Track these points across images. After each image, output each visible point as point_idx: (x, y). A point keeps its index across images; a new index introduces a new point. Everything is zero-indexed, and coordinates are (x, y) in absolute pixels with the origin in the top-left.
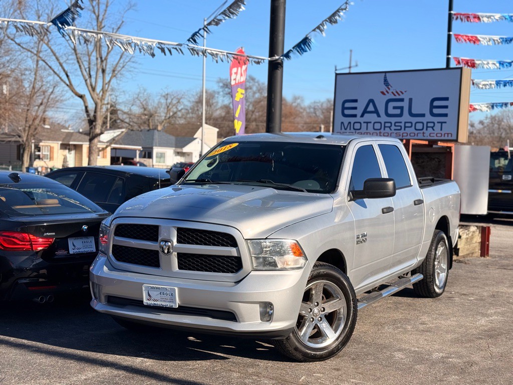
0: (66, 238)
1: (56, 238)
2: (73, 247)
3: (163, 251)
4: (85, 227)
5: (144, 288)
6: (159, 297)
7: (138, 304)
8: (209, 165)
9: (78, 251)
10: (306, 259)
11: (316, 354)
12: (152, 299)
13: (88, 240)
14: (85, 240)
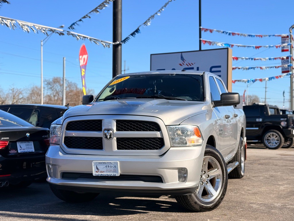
0: (16, 142)
1: (10, 142)
2: (20, 148)
3: (106, 137)
4: (28, 134)
5: (93, 164)
6: (105, 169)
7: (89, 176)
9: (23, 151)
10: (203, 140)
11: (207, 206)
12: (100, 171)
13: (29, 144)
14: (27, 143)
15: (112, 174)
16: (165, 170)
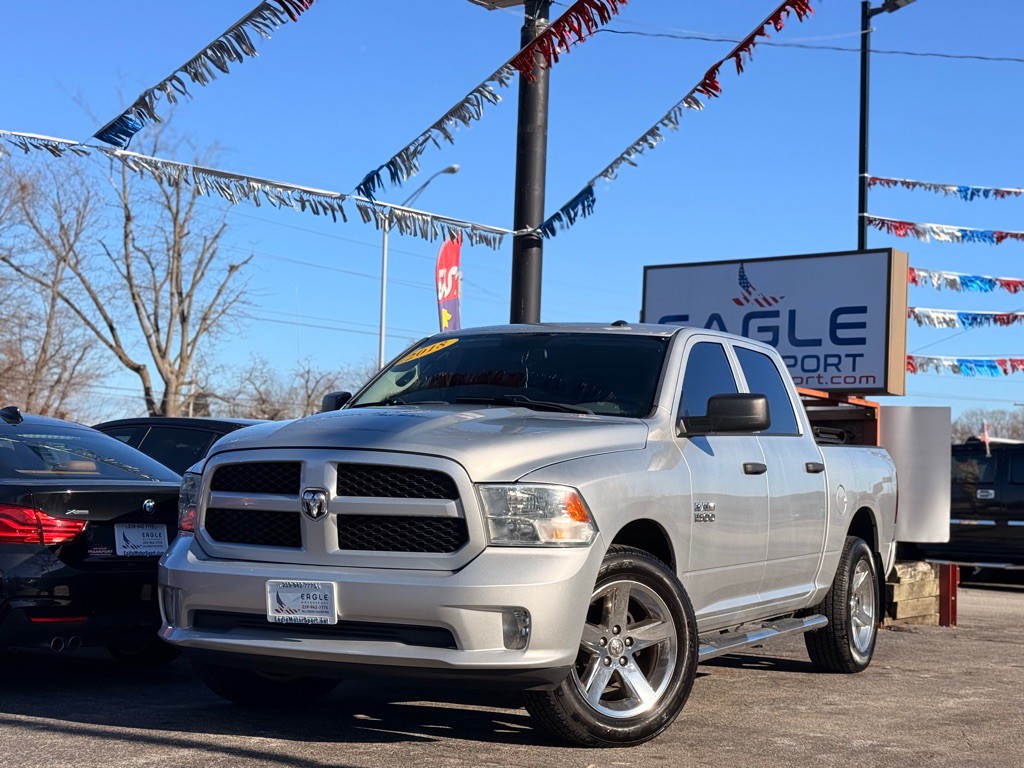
0: (110, 525)
1: (91, 522)
2: (124, 543)
3: (309, 513)
4: (149, 504)
5: (268, 588)
6: (298, 605)
7: (256, 623)
8: (400, 383)
9: (133, 551)
10: (596, 529)
11: (615, 732)
12: (285, 608)
13: (154, 531)
14: (147, 530)
15: (317, 618)
16: (463, 611)
